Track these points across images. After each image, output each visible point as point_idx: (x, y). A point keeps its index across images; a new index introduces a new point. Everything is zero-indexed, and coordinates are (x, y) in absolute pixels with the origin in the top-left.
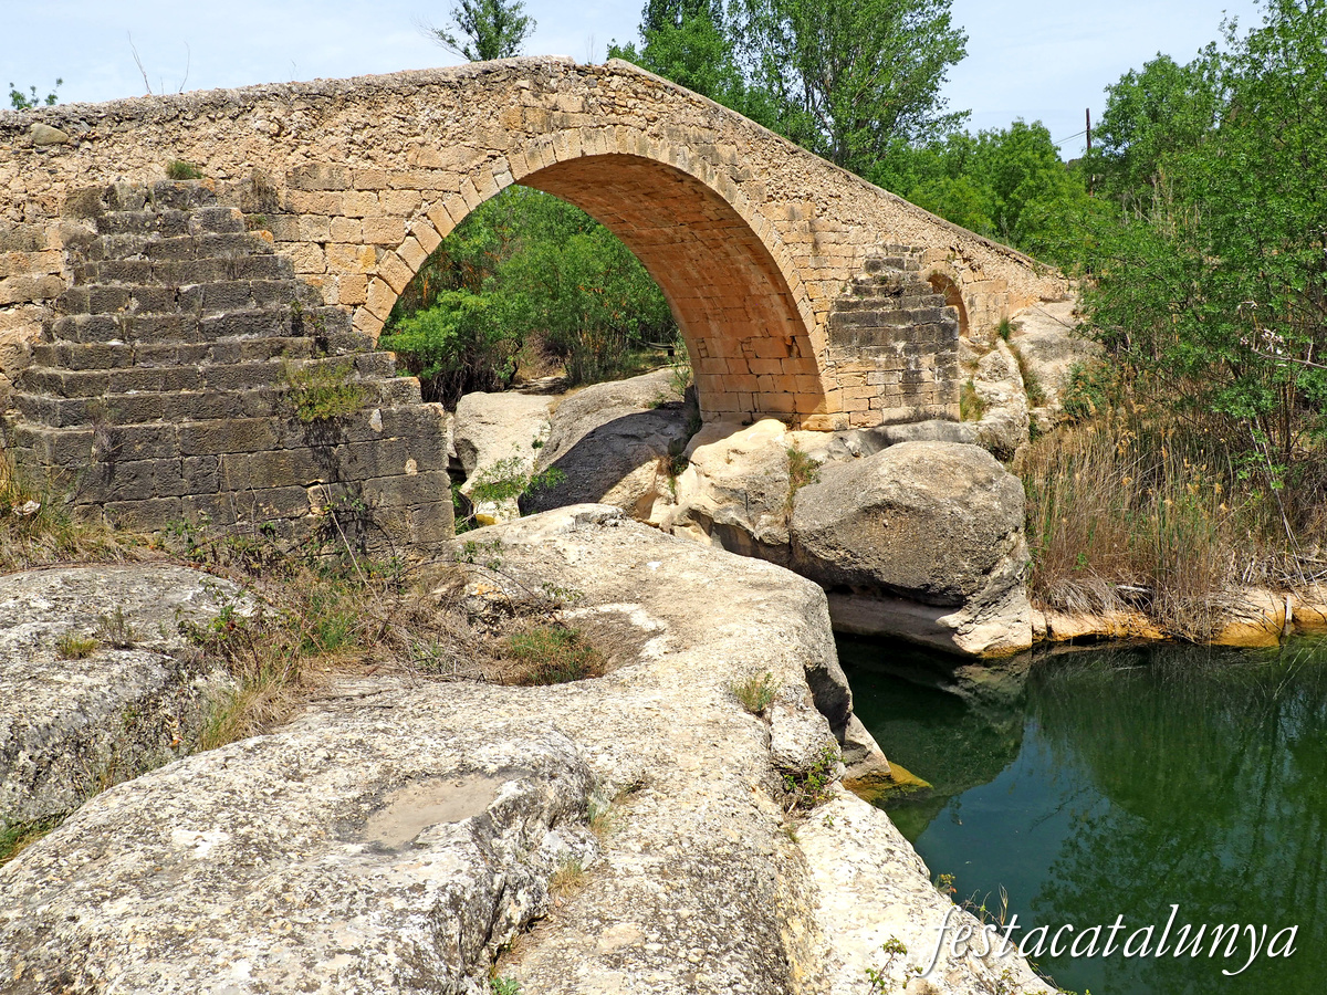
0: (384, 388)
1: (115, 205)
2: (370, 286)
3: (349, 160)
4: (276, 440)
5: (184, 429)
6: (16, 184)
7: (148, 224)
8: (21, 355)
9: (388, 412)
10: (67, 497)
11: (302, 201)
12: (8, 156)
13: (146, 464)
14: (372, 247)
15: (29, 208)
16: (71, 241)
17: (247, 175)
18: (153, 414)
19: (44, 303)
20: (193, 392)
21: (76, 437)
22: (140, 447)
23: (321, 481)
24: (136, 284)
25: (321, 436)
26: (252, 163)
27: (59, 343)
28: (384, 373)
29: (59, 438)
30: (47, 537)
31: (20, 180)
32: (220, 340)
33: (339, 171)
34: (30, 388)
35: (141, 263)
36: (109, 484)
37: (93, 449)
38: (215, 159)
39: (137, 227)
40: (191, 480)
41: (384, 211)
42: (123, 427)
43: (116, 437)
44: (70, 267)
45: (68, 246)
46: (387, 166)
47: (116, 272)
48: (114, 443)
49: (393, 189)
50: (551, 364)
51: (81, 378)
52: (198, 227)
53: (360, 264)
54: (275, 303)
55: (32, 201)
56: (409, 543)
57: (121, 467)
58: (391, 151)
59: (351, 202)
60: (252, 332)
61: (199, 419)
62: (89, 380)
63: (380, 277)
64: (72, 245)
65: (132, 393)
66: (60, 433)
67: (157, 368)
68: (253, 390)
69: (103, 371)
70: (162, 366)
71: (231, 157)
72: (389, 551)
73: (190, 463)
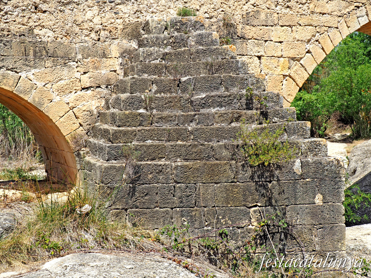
0: (303, 145)
1: (148, 32)
2: (284, 82)
3: (277, 8)
4: (232, 176)
5: (178, 166)
6: (97, 20)
7: (165, 42)
8: (92, 117)
9: (306, 161)
10: (107, 204)
11: (250, 31)
12: (94, 4)
13: (154, 187)
14: (287, 59)
15: (103, 33)
16: (124, 53)
17: (221, 16)
18: (160, 156)
19: (107, 87)
20: (185, 143)
21: (114, 167)
22: (150, 176)
23: (259, 204)
24: (156, 77)
25: (262, 175)
26: (224, 10)
27: (112, 110)
28: (303, 135)
29: (106, 168)
30: (93, 229)
31: (99, 17)
32: (202, 111)
33: (271, 14)
34: (95, 136)
35: (160, 64)
36: (132, 197)
37: (124, 176)
38: (204, 7)
39: (159, 44)
40: (180, 198)
41: (295, 38)
42: (142, 163)
43: (137, 170)
44: (122, 67)
45: (122, 56)
46: (298, 12)
47: (146, 69)
48: (136, 173)
49: (300, 25)
50: (340, 127)
51: (120, 131)
52: (193, 43)
53: (280, 68)
54: (236, 89)
55: (104, 30)
56: (313, 251)
57: (139, 188)
58: (301, 3)
59: (277, 33)
60: (221, 106)
61: (187, 160)
62: (125, 133)
63: (290, 77)
64: (124, 55)
65: (149, 142)
66: (106, 165)
67: (164, 127)
68: (220, 143)
69: (134, 128)
70: (167, 126)
71: (212, 6)
72: (300, 254)
73: (179, 187)
